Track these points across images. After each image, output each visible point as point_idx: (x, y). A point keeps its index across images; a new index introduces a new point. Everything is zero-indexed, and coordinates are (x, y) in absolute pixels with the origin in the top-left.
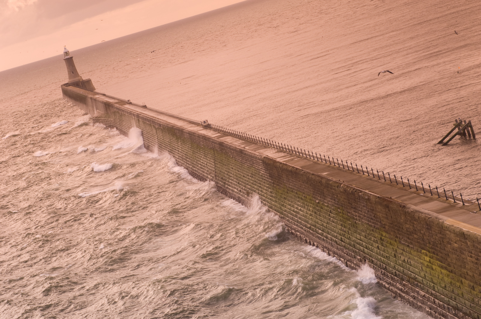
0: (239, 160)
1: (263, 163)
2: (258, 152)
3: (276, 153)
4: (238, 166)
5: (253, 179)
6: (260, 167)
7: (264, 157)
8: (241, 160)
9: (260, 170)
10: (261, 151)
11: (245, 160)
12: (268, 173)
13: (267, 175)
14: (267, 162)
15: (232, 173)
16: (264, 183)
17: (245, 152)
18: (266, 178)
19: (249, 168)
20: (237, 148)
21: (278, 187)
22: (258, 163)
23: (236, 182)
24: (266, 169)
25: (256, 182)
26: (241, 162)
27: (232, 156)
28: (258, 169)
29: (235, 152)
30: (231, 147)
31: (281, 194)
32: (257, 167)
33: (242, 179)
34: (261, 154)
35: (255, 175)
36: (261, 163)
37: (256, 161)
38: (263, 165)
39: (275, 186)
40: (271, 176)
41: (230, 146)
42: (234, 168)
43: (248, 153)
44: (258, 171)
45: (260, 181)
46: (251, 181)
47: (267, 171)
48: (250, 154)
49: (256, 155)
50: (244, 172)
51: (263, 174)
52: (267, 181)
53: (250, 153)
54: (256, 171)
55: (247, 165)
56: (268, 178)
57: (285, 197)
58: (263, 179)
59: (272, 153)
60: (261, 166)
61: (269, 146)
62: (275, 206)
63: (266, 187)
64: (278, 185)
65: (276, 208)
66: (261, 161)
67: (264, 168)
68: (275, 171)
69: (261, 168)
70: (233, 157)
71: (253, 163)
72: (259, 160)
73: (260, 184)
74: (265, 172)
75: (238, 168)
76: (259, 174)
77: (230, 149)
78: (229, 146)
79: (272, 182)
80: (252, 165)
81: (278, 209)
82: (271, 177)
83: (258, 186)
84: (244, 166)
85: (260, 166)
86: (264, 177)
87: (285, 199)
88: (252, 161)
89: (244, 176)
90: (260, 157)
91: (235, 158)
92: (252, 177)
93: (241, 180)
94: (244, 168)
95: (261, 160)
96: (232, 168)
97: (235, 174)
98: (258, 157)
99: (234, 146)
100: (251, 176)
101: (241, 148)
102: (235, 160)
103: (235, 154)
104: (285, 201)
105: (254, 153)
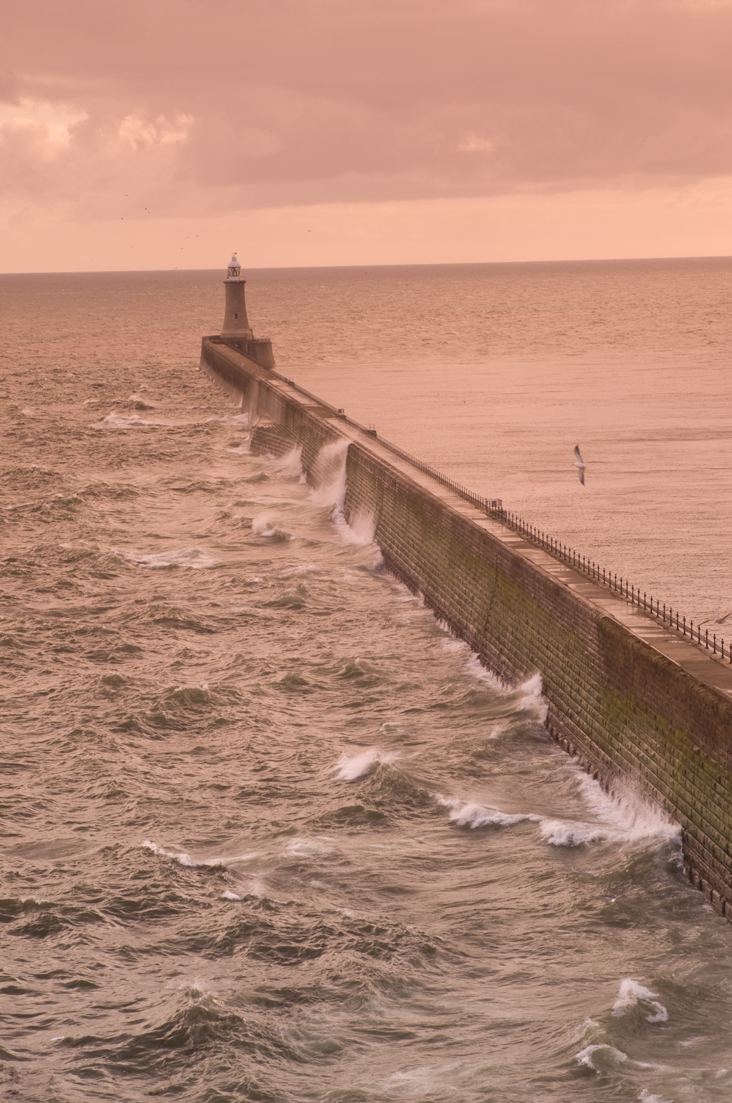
0: (548, 608)
1: (598, 630)
2: (594, 603)
3: (633, 614)
4: (541, 620)
5: (567, 660)
6: (590, 637)
7: (606, 618)
8: (551, 611)
9: (587, 643)
10: (602, 602)
11: (559, 612)
12: (602, 656)
13: (599, 659)
14: (607, 630)
15: (525, 633)
16: (589, 675)
17: (564, 595)
18: (596, 664)
19: (563, 632)
20: (549, 580)
21: (616, 692)
22: (587, 627)
24: (601, 646)
25: (571, 666)
26: (550, 615)
27: (533, 595)
28: (582, 640)
29: (542, 588)
30: (537, 576)
31: (620, 709)
32: (582, 634)
33: (543, 653)
34: (599, 609)
35: (573, 652)
36: (593, 629)
37: (584, 621)
38: (598, 635)
39: (611, 688)
40: (609, 663)
41: (536, 572)
42: (531, 623)
43: (572, 599)
44: (582, 644)
45: (580, 667)
46: (561, 663)
47: (602, 649)
48: (575, 602)
49: (588, 607)
50: (551, 639)
51: (592, 654)
52: (596, 672)
53: (577, 599)
54: (578, 643)
55: (562, 625)
56: (599, 667)
57: (626, 720)
58: (588, 665)
59: (624, 612)
60: (592, 635)
61: (622, 597)
62: (600, 733)
63: (590, 685)
64: (617, 687)
65: (599, 738)
66: (594, 625)
67: (599, 641)
68: (621, 655)
69: (591, 640)
70: (534, 598)
71: (576, 624)
72: (592, 620)
73: (579, 674)
74: (598, 652)
75: (539, 626)
76: (582, 653)
77: (534, 578)
78: (533, 572)
79: (607, 677)
80: (573, 627)
81: (603, 741)
82: (608, 665)
83: (573, 678)
84: (555, 625)
85: (589, 634)
86: (593, 661)
87: (626, 724)
88: (575, 619)
89: (547, 648)
90: (595, 615)
91: (538, 601)
92: (566, 655)
93: (540, 654)
94: (553, 629)
95: (596, 622)
96: (527, 623)
97: (529, 636)
98: (591, 612)
99: (545, 574)
100: (563, 651)
101: (559, 584)
102: (539, 607)
103: (542, 592)
104: (624, 728)
105: (584, 602)
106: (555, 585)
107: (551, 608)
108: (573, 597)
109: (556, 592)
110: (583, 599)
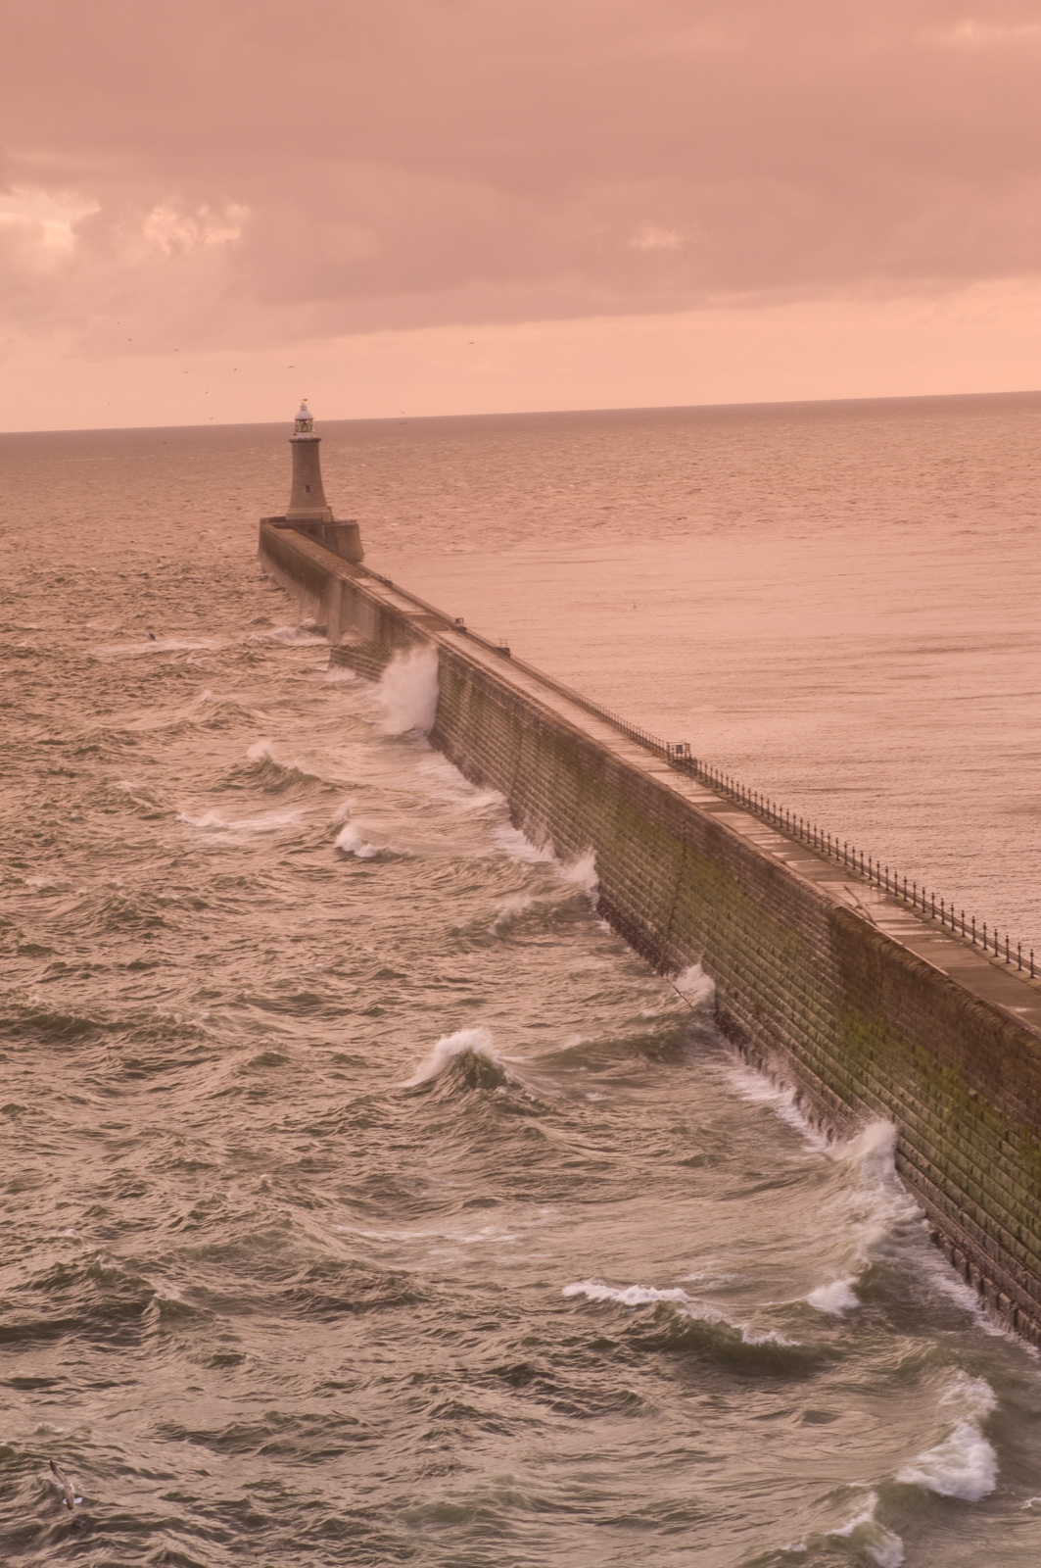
0: (758, 897)
1: (830, 926)
2: (824, 888)
3: (879, 903)
4: (749, 913)
5: (786, 969)
6: (819, 937)
7: (840, 909)
8: (763, 900)
9: (814, 945)
10: (836, 886)
11: (775, 901)
12: (837, 962)
13: (832, 967)
14: (843, 926)
15: (726, 931)
16: (819, 989)
17: (782, 877)
18: (828, 974)
19: (781, 929)
20: (759, 856)
21: (858, 1013)
22: (815, 922)
23: (731, 965)
24: (835, 948)
25: (792, 978)
26: (762, 906)
27: (736, 878)
28: (808, 941)
29: (750, 867)
30: (742, 850)
31: (864, 1038)
32: (807, 932)
33: (752, 960)
34: (831, 897)
35: (795, 958)
36: (823, 925)
37: (810, 913)
38: (830, 933)
39: (850, 1007)
40: (846, 973)
41: (741, 845)
42: (735, 918)
43: (792, 882)
44: (808, 946)
45: (805, 978)
46: (778, 974)
47: (837, 954)
48: (797, 887)
49: (815, 894)
50: (763, 940)
51: (822, 961)
52: (828, 985)
53: (799, 883)
54: (803, 945)
55: (779, 920)
56: (832, 978)
57: (871, 1053)
58: (816, 976)
59: (867, 899)
60: (821, 934)
61: (863, 878)
62: (835, 1072)
63: (820, 1004)
64: (860, 1008)
65: (834, 1080)
66: (824, 919)
67: (832, 942)
68: (863, 960)
69: (820, 941)
70: (739, 882)
71: (799, 918)
72: (821, 912)
73: (804, 989)
74: (830, 957)
75: (747, 921)
76: (808, 959)
77: (738, 853)
78: (736, 845)
79: (845, 992)
80: (794, 922)
81: (840, 1084)
82: (845, 976)
83: (795, 994)
84: (769, 920)
85: (818, 932)
86: (824, 971)
87: (872, 1059)
88: (796, 910)
89: (759, 952)
90: (825, 905)
91: (745, 886)
92: (786, 962)
93: (748, 962)
94: (766, 925)
95: (827, 915)
96: (729, 918)
97: (732, 937)
98: (819, 901)
99: (753, 848)
100: (780, 957)
101: (773, 861)
102: (745, 894)
103: (748, 873)
104: (869, 1065)
105: (809, 887)
106: (768, 863)
107: (762, 896)
108: (794, 879)
109: (770, 873)
110: (807, 882)
